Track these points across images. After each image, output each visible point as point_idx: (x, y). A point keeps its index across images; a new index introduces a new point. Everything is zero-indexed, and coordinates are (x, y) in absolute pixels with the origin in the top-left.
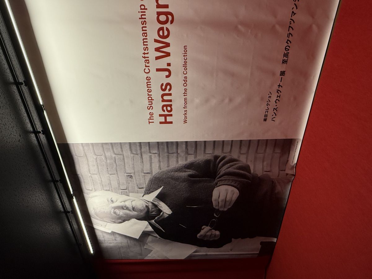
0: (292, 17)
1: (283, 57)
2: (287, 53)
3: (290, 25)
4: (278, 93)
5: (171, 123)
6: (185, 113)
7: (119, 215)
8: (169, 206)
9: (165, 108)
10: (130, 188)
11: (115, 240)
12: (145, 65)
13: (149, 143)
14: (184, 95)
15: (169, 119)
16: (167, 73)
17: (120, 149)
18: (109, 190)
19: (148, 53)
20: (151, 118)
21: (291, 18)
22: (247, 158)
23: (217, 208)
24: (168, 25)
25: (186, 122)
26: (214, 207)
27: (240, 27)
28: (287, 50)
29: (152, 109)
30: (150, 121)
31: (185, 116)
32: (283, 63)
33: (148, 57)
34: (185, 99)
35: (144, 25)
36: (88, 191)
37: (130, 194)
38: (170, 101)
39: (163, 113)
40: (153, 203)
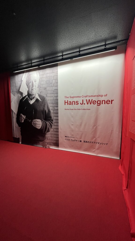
0: (98, 143)
1: (86, 141)
3: (95, 143)
4: (74, 140)
6: (68, 109)
7: (30, 83)
8: (33, 103)
9: (70, 102)
10: (40, 88)
11: (19, 81)
12: (85, 96)
13: (58, 96)
15: (66, 104)
16: (82, 103)
17: (56, 85)
18: (40, 80)
19: (88, 97)
22: (52, 131)
23: (33, 121)
24: (97, 104)
25: (65, 110)
26: (34, 120)
27: (95, 127)
28: (88, 142)
29: (70, 98)
30: (66, 97)
32: (84, 141)
34: (73, 109)
35: (97, 96)
36: (39, 72)
37: (38, 89)
38: (73, 104)
39: (68, 101)
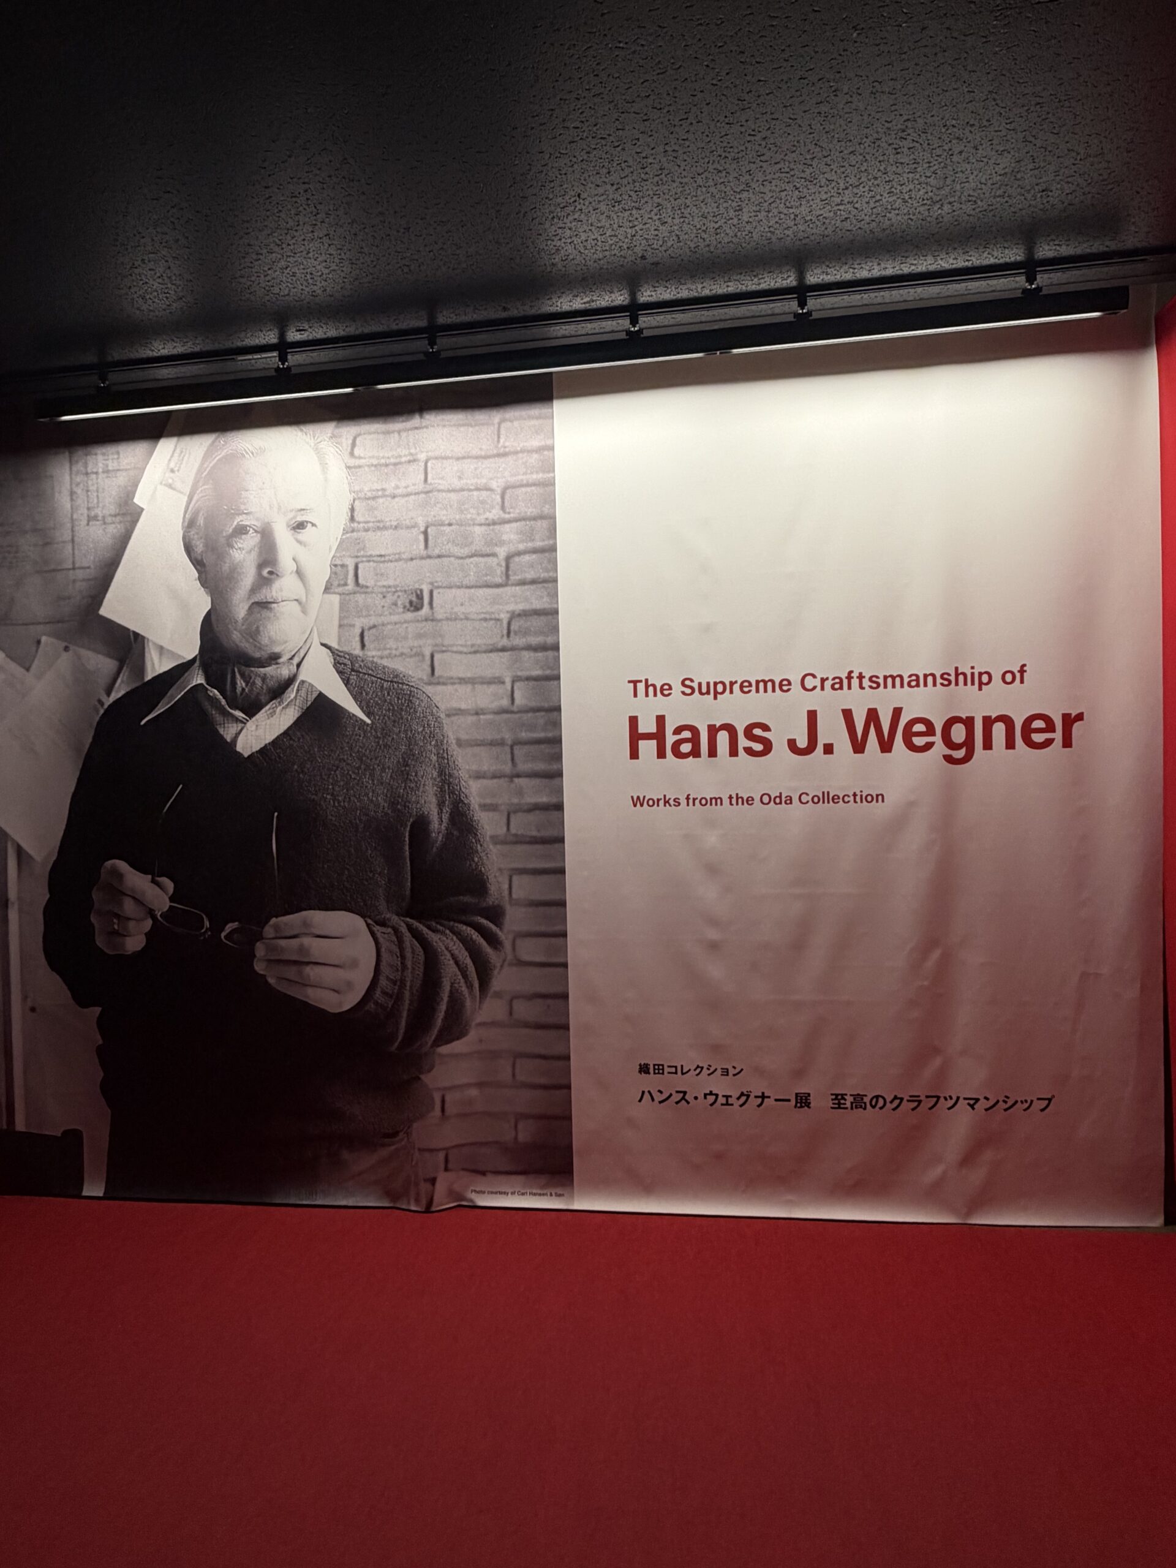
0: (965, 1099)
1: (851, 1095)
2: (865, 1103)
3: (942, 1099)
4: (738, 1098)
5: (634, 754)
6: (671, 802)
7: (231, 546)
8: (274, 743)
9: (686, 734)
10: (360, 598)
12: (827, 679)
13: (557, 678)
14: (731, 797)
15: (648, 748)
16: (802, 743)
17: (530, 575)
18: (352, 519)
19: (861, 687)
20: (651, 689)
21: (961, 1100)
22: (493, 1024)
24: (940, 748)
25: (635, 805)
28: (874, 1103)
29: (683, 693)
30: (641, 687)
31: (658, 800)
32: (834, 1097)
33: (849, 688)
34: (717, 800)
35: (939, 680)
36: (346, 441)
37: (335, 599)
38: (713, 753)
39: (669, 729)
40: (290, 681)
